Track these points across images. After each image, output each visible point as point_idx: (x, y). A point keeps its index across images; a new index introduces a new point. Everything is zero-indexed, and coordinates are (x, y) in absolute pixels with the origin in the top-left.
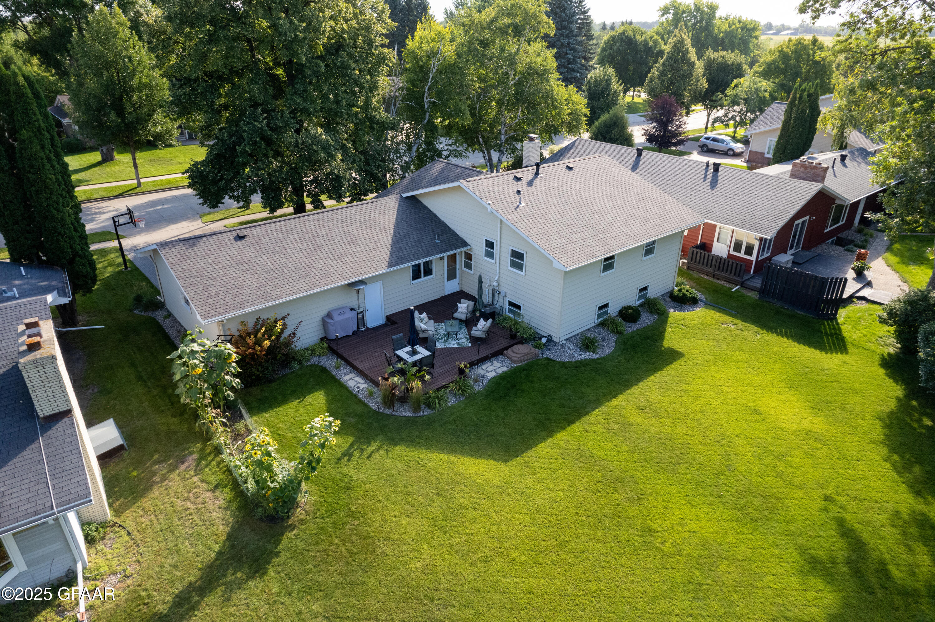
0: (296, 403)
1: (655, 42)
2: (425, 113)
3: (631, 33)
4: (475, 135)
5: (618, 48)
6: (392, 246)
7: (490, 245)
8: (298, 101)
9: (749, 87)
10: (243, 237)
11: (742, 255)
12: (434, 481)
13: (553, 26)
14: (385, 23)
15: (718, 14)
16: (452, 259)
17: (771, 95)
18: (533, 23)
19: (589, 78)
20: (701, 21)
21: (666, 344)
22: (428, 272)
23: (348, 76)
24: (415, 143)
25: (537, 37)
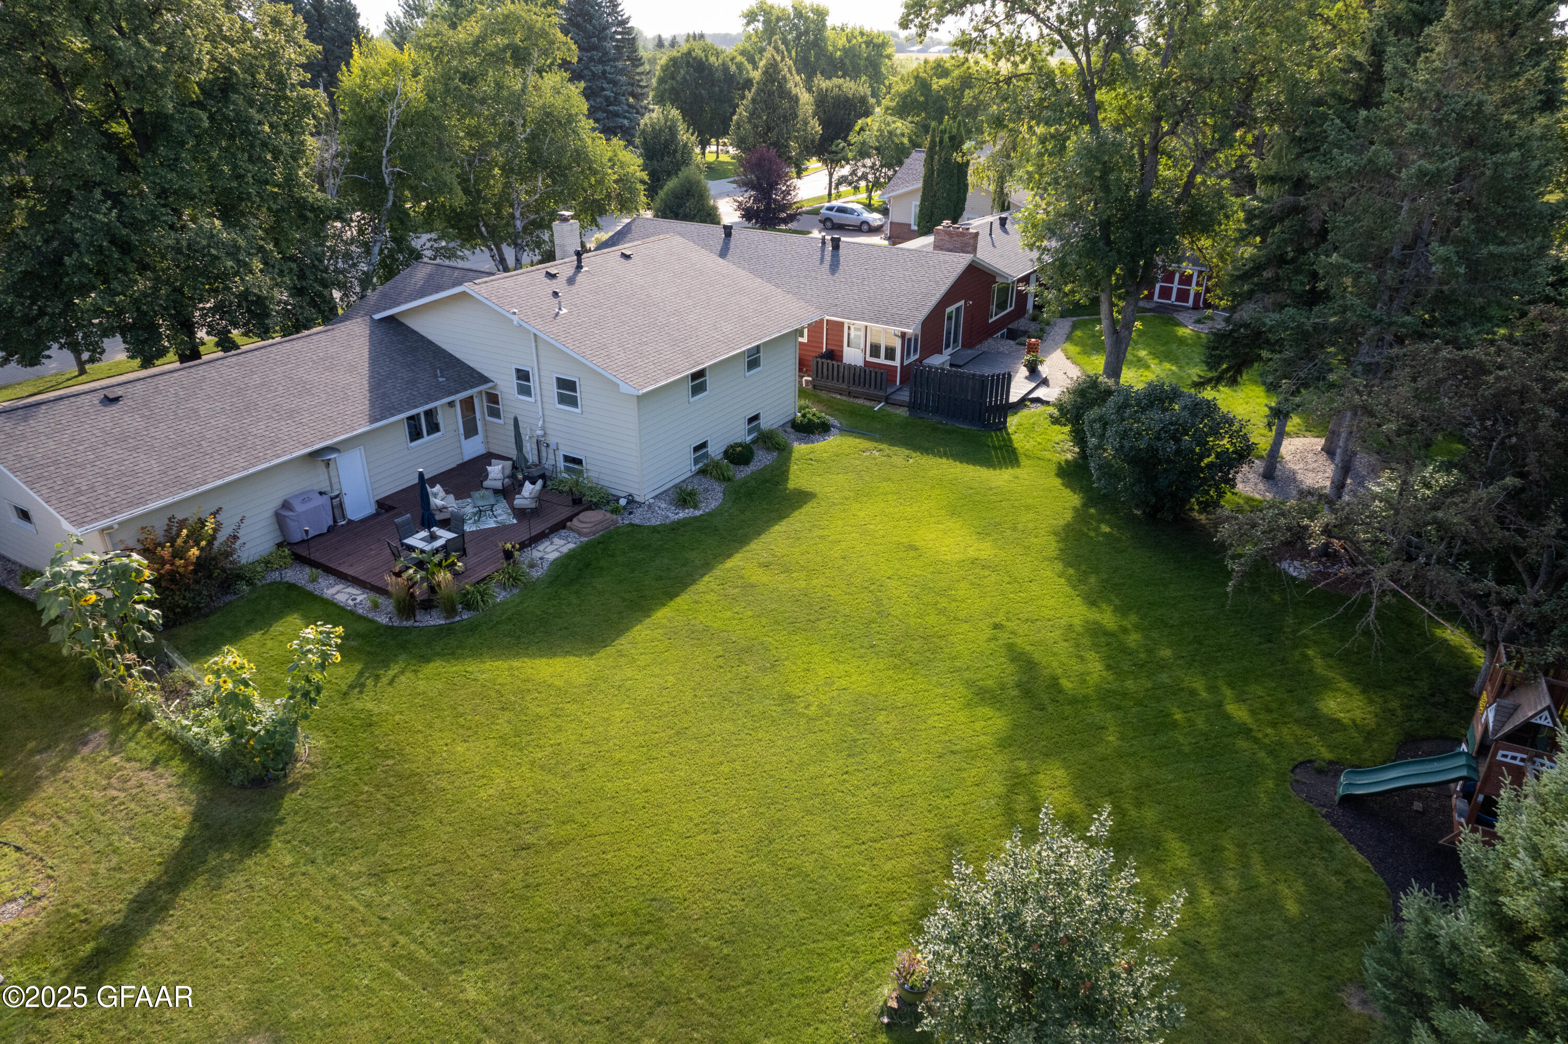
0: (258, 635)
1: (740, 66)
2: (386, 192)
3: (699, 53)
4: (474, 223)
5: (684, 78)
6: (370, 391)
7: (523, 375)
8: (169, 177)
9: (879, 130)
10: (116, 400)
11: (882, 360)
12: (493, 694)
13: (574, 47)
14: (300, 47)
15: (830, 22)
16: (468, 405)
17: (910, 140)
18: (542, 42)
19: (642, 126)
20: (806, 32)
21: (791, 485)
22: (434, 428)
23: (251, 134)
24: (376, 241)
25: (552, 64)
